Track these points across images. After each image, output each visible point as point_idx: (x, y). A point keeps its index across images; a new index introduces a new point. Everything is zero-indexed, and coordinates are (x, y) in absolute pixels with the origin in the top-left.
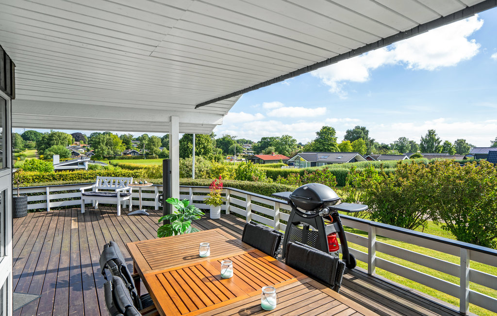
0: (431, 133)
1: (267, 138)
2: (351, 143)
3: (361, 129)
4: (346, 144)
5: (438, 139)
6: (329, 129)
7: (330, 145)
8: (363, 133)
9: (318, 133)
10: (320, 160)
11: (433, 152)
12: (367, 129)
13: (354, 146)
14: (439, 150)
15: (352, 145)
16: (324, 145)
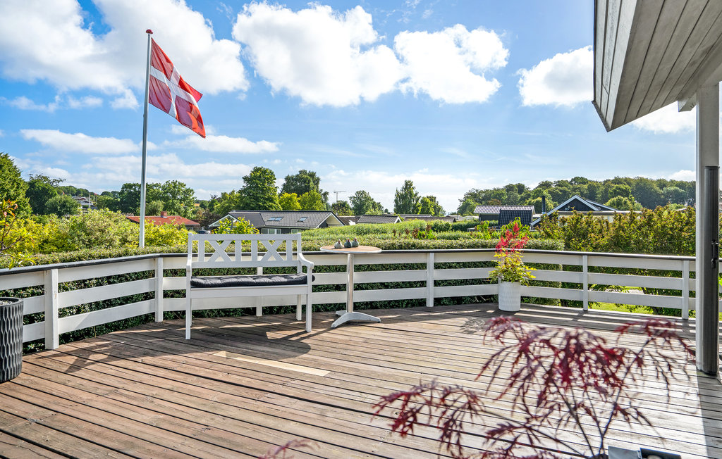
0: (408, 185)
1: (134, 185)
2: (298, 197)
3: (309, 175)
4: (291, 199)
5: (416, 195)
6: (265, 172)
7: (267, 199)
8: (312, 183)
9: (245, 179)
10: (267, 224)
11: (410, 213)
12: (317, 175)
13: (303, 203)
14: (418, 211)
15: (299, 201)
16: (257, 199)
